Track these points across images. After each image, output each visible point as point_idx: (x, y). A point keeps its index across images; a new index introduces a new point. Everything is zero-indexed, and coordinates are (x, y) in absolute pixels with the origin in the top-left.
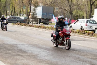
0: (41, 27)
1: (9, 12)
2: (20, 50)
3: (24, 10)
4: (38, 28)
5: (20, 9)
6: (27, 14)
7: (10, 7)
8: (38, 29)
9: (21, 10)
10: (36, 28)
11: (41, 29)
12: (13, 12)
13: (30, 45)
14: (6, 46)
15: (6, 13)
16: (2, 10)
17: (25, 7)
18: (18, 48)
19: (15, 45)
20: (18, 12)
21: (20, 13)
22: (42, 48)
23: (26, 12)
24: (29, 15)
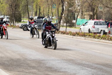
0: (78, 34)
1: (32, 13)
2: (49, 67)
3: (54, 11)
4: (74, 35)
5: (48, 9)
6: (59, 16)
7: (33, 6)
8: (74, 37)
9: (49, 11)
10: (72, 36)
11: (79, 37)
12: (38, 13)
13: (63, 60)
14: (29, 62)
15: (27, 15)
16: (23, 11)
17: (54, 6)
18: (46, 65)
19: (42, 60)
20: (45, 13)
21: (48, 14)
22: (81, 65)
23: (56, 13)
24: (61, 18)
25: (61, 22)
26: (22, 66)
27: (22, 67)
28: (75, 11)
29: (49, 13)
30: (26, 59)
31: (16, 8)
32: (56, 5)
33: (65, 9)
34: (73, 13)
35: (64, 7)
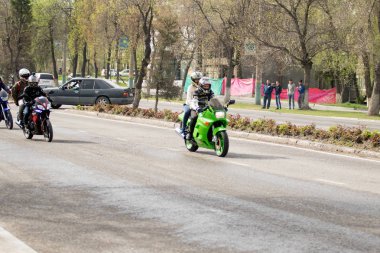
1: (64, 61)
2: (110, 207)
3: (123, 55)
5: (107, 51)
6: (136, 68)
7: (67, 41)
8: (177, 124)
9: (110, 54)
10: (172, 124)
12: (80, 60)
13: (148, 187)
14: (56, 193)
15: (51, 65)
16: (38, 56)
17: (125, 42)
18: (104, 201)
19: (92, 189)
20: (98, 60)
21: (109, 64)
22: (198, 201)
23: (130, 61)
24: (143, 74)
25: (144, 84)
26: (36, 203)
27: (37, 207)
28: (182, 54)
29: (109, 60)
30: (47, 186)
31: (20, 48)
32: (128, 40)
33: (153, 50)
34: (175, 60)
35: (151, 45)
